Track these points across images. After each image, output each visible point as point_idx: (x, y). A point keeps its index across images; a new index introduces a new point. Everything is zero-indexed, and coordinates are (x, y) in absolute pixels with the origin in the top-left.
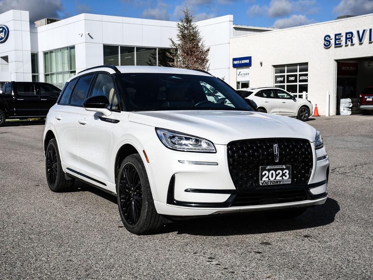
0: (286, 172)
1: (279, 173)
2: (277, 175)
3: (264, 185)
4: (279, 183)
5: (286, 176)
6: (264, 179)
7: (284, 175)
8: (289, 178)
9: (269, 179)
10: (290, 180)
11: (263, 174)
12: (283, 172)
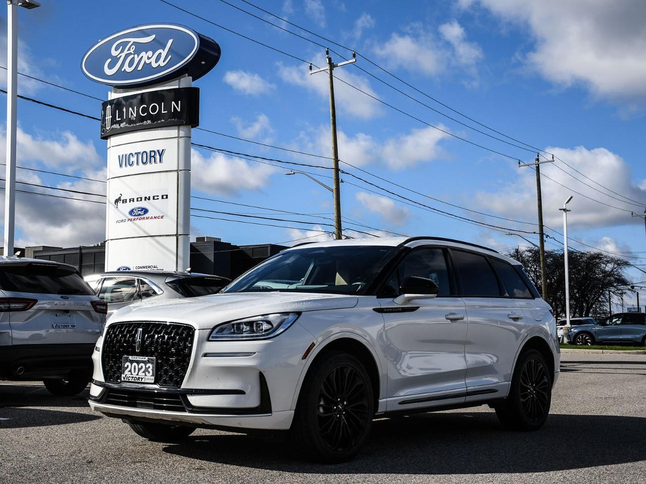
0: (149, 367)
1: (142, 367)
2: (139, 369)
3: (125, 380)
4: (140, 380)
5: (149, 372)
6: (126, 372)
7: (147, 370)
8: (153, 375)
9: (131, 374)
10: (153, 378)
11: (126, 366)
12: (146, 366)
